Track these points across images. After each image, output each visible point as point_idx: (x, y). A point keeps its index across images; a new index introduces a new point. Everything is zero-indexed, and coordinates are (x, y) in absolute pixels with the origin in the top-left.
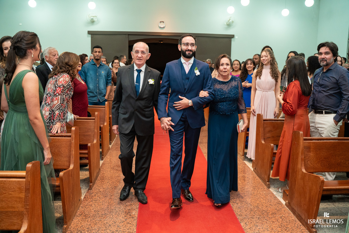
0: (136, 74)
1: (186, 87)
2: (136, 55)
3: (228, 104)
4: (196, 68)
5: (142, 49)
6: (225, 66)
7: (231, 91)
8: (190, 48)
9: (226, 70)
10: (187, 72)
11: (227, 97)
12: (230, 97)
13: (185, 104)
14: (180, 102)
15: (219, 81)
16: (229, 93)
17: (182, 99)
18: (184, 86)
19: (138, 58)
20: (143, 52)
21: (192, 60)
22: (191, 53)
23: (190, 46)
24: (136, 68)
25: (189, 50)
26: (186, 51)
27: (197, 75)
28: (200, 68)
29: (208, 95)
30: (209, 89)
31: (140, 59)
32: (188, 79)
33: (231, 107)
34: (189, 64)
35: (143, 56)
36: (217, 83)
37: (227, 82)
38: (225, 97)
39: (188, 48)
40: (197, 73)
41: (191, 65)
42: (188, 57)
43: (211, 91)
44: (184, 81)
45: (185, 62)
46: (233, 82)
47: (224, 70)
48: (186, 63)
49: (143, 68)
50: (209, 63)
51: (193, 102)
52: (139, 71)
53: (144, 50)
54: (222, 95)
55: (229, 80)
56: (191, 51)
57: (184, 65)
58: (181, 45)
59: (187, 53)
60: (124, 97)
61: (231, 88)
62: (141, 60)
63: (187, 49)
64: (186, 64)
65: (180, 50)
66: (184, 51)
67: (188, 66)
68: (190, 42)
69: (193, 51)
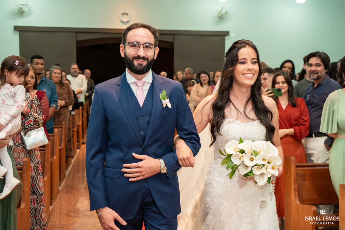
8: (142, 53)
10: (141, 102)
21: (149, 77)
22: (145, 63)
23: (142, 49)
25: (139, 57)
26: (134, 58)
34: (143, 85)
39: (138, 54)
41: (149, 85)
42: (140, 72)
45: (135, 80)
50: (189, 74)
56: (144, 58)
57: (133, 87)
58: (125, 45)
59: (136, 63)
63: (136, 56)
64: (136, 84)
65: (123, 56)
66: (131, 58)
67: (143, 88)
68: (142, 40)
69: (150, 60)
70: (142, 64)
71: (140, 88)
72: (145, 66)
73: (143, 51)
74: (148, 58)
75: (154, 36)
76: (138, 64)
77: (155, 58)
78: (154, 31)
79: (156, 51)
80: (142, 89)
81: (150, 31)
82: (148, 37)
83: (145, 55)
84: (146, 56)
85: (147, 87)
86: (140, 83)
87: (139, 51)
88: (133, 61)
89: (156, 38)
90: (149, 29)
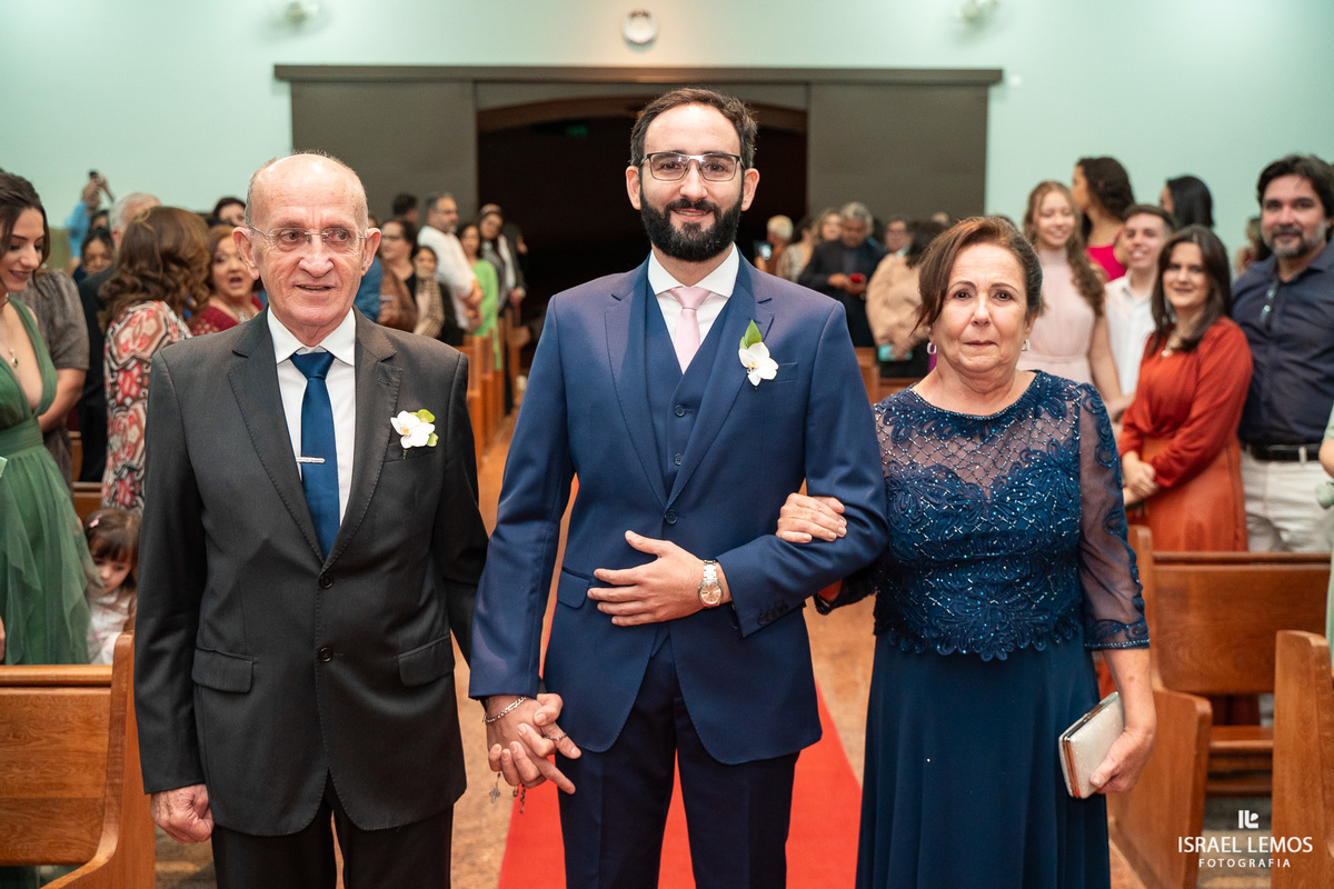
0: (292, 389)
1: (678, 463)
2: (290, 258)
3: (993, 585)
4: (752, 328)
5: (330, 215)
6: (983, 307)
7: (1017, 486)
8: (693, 186)
9: (991, 332)
10: (685, 355)
11: (985, 536)
12: (1005, 535)
13: (671, 590)
14: (640, 571)
15: (939, 416)
16: (1001, 501)
17: (651, 557)
18: (662, 455)
19: (301, 279)
21: (725, 272)
22: (707, 223)
23: (694, 172)
24: (288, 343)
25: (686, 203)
26: (672, 208)
27: (756, 382)
29: (841, 526)
30: (854, 480)
31: (317, 284)
32: (691, 405)
33: (1018, 603)
34: (701, 301)
35: (340, 258)
36: (922, 425)
37: (996, 421)
38: (967, 537)
39: (683, 191)
40: (760, 364)
41: (720, 305)
42: (696, 254)
43: (863, 495)
44: (660, 424)
45: (671, 283)
46: (1039, 425)
47: (973, 333)
48: (685, 293)
51: (732, 578)
53: (346, 218)
54: (946, 515)
55: (1011, 410)
56: (701, 205)
57: (668, 308)
58: (641, 169)
59: (677, 222)
61: (1016, 465)
62: (327, 288)
63: (678, 198)
64: (679, 300)
65: (636, 205)
66: (661, 210)
67: (698, 312)
69: (723, 211)
70: (696, 227)
71: (688, 312)
72: (707, 231)
73: (700, 181)
74: (718, 205)
75: (736, 127)
76: (684, 224)
77: (746, 206)
78: (736, 113)
79: (748, 181)
80: (694, 315)
81: (722, 112)
82: (715, 131)
83: (705, 193)
84: (710, 200)
85: (713, 310)
86: (688, 296)
87: (683, 183)
88: (668, 216)
89: (743, 135)
90: (720, 106)
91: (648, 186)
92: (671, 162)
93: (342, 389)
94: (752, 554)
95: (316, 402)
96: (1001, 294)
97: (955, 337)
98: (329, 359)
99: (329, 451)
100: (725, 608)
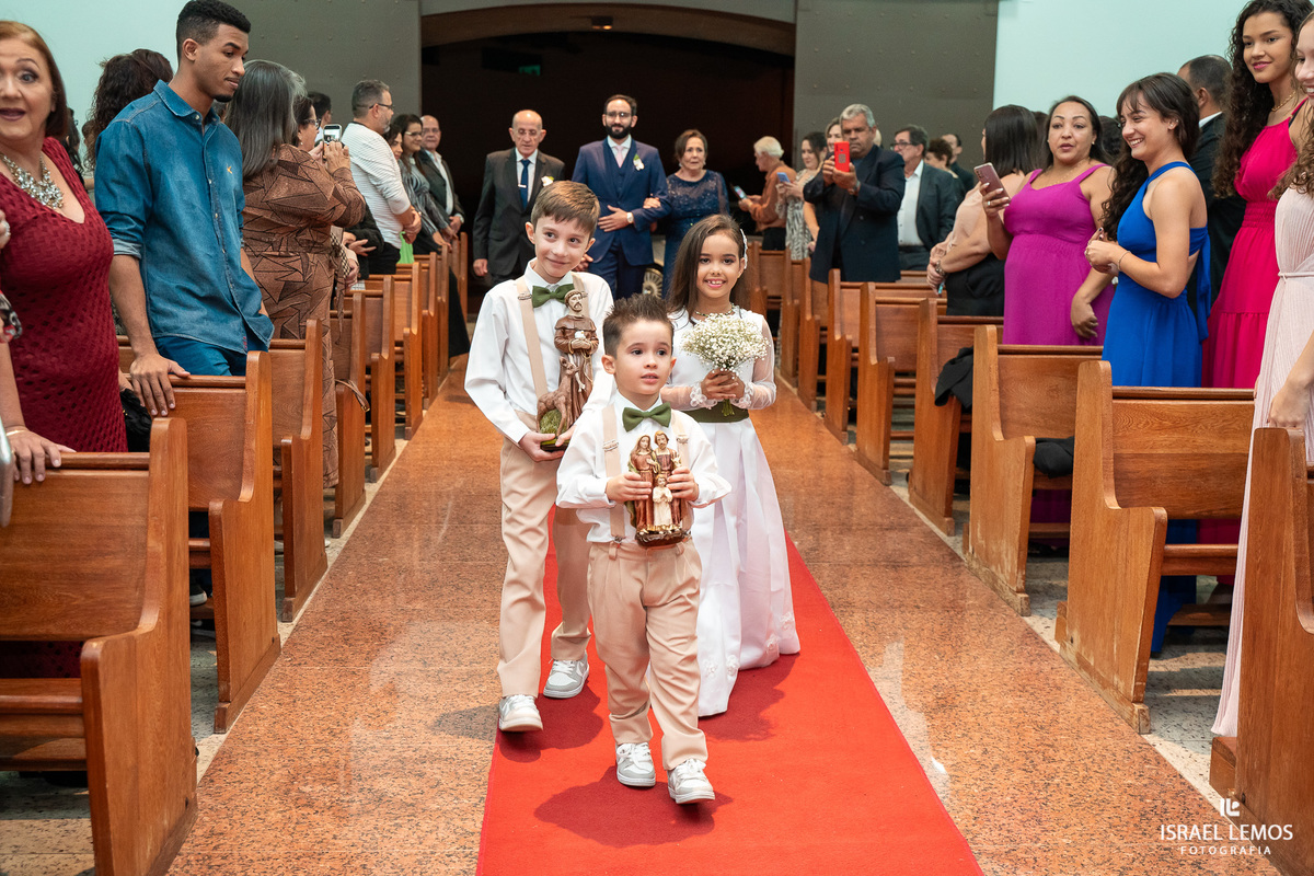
0: (520, 168)
2: (520, 136)
4: (636, 156)
5: (531, 127)
6: (695, 153)
8: (617, 120)
10: (620, 164)
14: (611, 216)
15: (683, 181)
17: (614, 213)
18: (616, 188)
19: (524, 143)
20: (532, 132)
21: (628, 142)
22: (621, 130)
23: (619, 117)
24: (519, 157)
25: (616, 125)
27: (638, 169)
28: (643, 155)
29: (659, 204)
30: (662, 194)
31: (527, 145)
32: (622, 176)
34: (623, 149)
35: (532, 138)
36: (678, 183)
40: (639, 165)
41: (628, 150)
42: (619, 137)
43: (664, 197)
44: (614, 181)
45: (615, 144)
47: (693, 160)
49: (532, 159)
51: (634, 217)
52: (526, 163)
53: (535, 128)
54: (686, 205)
56: (619, 125)
57: (614, 151)
59: (614, 129)
60: (499, 210)
63: (614, 123)
64: (617, 149)
65: (604, 124)
66: (612, 126)
67: (622, 152)
68: (618, 110)
69: (628, 127)
71: (620, 152)
72: (624, 132)
73: (620, 119)
74: (626, 125)
75: (630, 105)
76: (618, 130)
77: (633, 125)
79: (634, 119)
82: (623, 106)
83: (621, 122)
84: (623, 124)
85: (625, 152)
86: (619, 147)
87: (615, 119)
89: (632, 108)
90: (626, 100)
91: (608, 120)
92: (613, 114)
93: (532, 170)
94: (638, 211)
95: (525, 172)
96: (699, 150)
97: (688, 161)
98: (529, 162)
99: (526, 184)
100: (632, 225)
